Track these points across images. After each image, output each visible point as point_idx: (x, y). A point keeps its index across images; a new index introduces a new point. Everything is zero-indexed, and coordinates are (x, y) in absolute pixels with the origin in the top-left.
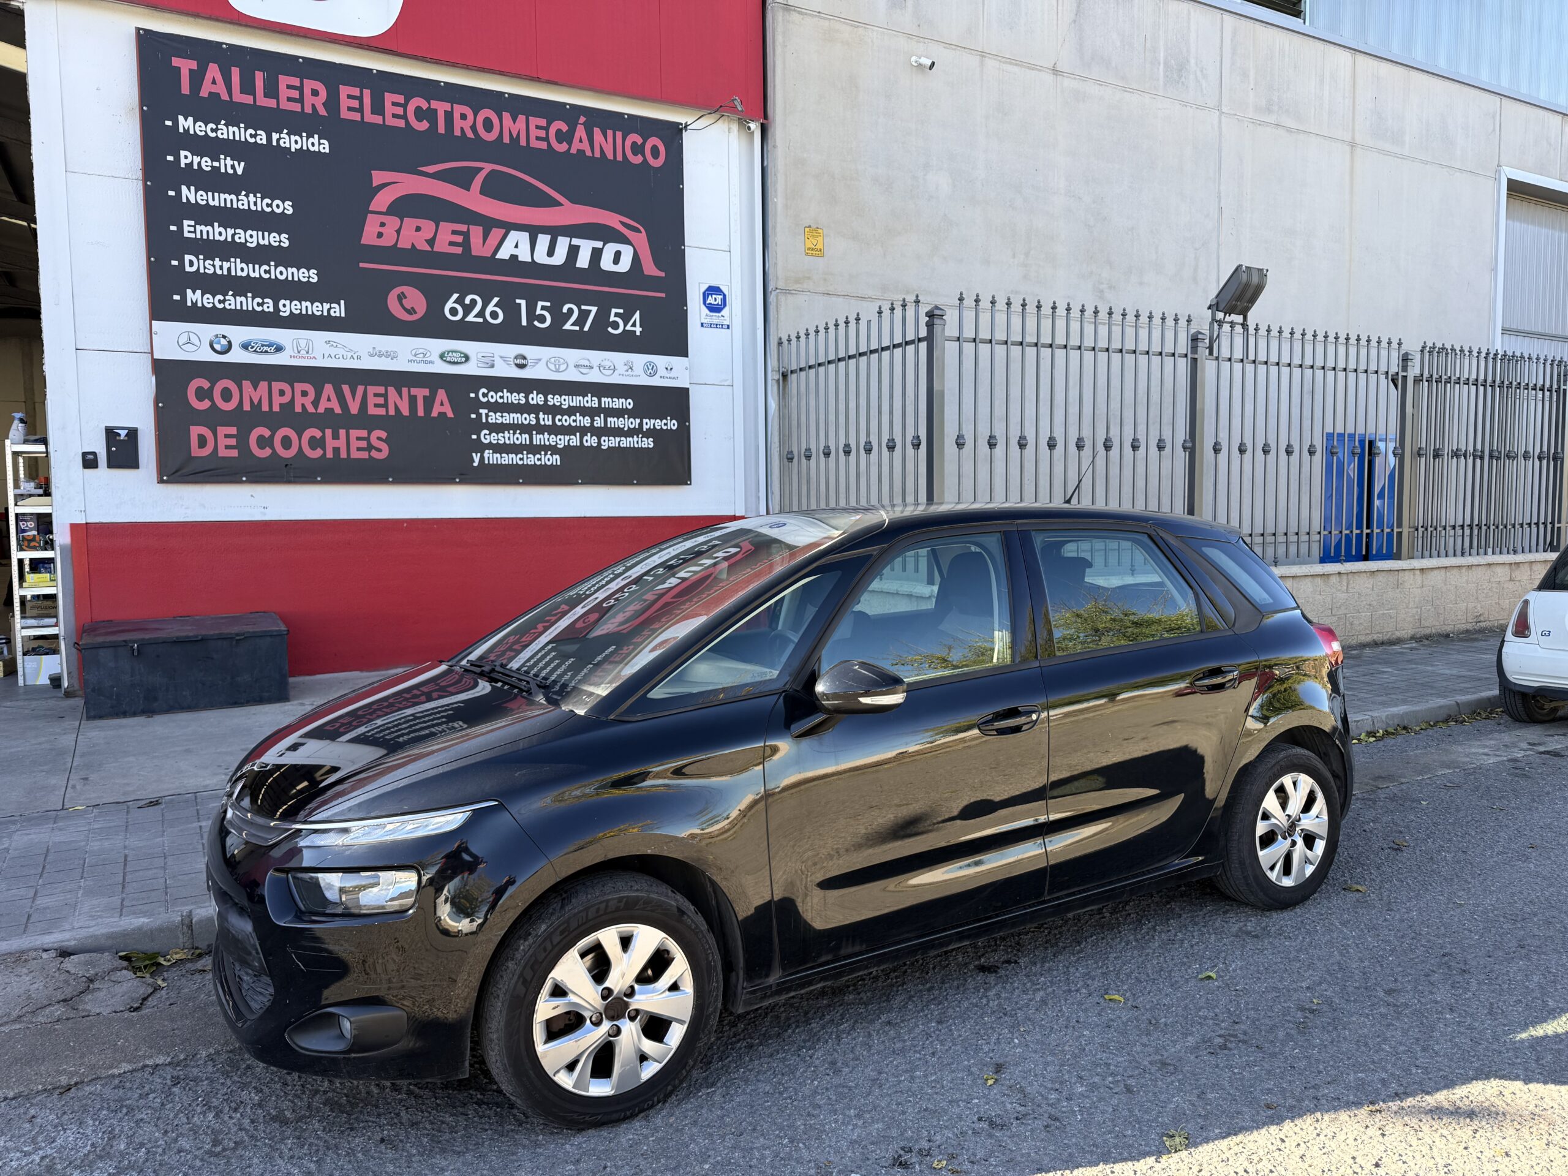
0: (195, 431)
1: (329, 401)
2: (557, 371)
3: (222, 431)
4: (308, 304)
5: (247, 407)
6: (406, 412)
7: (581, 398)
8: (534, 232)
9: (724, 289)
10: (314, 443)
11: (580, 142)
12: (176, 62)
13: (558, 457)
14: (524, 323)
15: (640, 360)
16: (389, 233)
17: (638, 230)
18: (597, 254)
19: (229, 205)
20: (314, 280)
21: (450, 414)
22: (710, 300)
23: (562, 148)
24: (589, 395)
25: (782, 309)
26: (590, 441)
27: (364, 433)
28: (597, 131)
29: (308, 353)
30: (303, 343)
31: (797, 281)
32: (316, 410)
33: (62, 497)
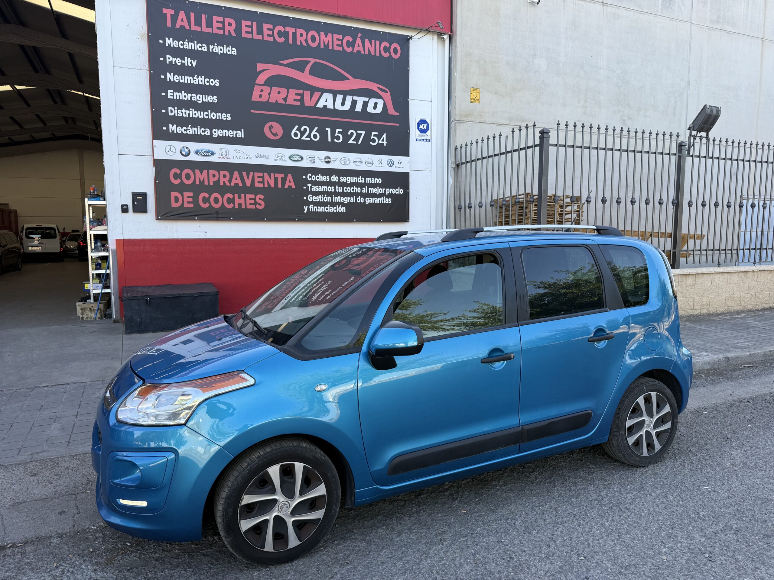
0: (173, 194)
1: (236, 180)
2: (345, 164)
3: (186, 194)
4: (226, 131)
5: (197, 183)
6: (273, 186)
7: (356, 178)
8: (335, 93)
9: (428, 121)
10: (230, 201)
11: (358, 47)
12: (165, 10)
13: (344, 208)
14: (330, 140)
15: (385, 158)
16: (265, 94)
17: (386, 92)
18: (365, 104)
19: (189, 82)
20: (229, 119)
21: (294, 187)
22: (421, 127)
23: (349, 50)
24: (360, 177)
25: (458, 131)
26: (360, 200)
27: (253, 196)
28: (367, 41)
29: (226, 156)
30: (224, 151)
31: (466, 116)
32: (230, 184)
33: (112, 226)
